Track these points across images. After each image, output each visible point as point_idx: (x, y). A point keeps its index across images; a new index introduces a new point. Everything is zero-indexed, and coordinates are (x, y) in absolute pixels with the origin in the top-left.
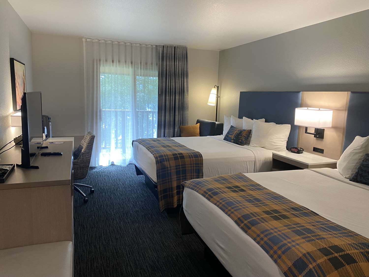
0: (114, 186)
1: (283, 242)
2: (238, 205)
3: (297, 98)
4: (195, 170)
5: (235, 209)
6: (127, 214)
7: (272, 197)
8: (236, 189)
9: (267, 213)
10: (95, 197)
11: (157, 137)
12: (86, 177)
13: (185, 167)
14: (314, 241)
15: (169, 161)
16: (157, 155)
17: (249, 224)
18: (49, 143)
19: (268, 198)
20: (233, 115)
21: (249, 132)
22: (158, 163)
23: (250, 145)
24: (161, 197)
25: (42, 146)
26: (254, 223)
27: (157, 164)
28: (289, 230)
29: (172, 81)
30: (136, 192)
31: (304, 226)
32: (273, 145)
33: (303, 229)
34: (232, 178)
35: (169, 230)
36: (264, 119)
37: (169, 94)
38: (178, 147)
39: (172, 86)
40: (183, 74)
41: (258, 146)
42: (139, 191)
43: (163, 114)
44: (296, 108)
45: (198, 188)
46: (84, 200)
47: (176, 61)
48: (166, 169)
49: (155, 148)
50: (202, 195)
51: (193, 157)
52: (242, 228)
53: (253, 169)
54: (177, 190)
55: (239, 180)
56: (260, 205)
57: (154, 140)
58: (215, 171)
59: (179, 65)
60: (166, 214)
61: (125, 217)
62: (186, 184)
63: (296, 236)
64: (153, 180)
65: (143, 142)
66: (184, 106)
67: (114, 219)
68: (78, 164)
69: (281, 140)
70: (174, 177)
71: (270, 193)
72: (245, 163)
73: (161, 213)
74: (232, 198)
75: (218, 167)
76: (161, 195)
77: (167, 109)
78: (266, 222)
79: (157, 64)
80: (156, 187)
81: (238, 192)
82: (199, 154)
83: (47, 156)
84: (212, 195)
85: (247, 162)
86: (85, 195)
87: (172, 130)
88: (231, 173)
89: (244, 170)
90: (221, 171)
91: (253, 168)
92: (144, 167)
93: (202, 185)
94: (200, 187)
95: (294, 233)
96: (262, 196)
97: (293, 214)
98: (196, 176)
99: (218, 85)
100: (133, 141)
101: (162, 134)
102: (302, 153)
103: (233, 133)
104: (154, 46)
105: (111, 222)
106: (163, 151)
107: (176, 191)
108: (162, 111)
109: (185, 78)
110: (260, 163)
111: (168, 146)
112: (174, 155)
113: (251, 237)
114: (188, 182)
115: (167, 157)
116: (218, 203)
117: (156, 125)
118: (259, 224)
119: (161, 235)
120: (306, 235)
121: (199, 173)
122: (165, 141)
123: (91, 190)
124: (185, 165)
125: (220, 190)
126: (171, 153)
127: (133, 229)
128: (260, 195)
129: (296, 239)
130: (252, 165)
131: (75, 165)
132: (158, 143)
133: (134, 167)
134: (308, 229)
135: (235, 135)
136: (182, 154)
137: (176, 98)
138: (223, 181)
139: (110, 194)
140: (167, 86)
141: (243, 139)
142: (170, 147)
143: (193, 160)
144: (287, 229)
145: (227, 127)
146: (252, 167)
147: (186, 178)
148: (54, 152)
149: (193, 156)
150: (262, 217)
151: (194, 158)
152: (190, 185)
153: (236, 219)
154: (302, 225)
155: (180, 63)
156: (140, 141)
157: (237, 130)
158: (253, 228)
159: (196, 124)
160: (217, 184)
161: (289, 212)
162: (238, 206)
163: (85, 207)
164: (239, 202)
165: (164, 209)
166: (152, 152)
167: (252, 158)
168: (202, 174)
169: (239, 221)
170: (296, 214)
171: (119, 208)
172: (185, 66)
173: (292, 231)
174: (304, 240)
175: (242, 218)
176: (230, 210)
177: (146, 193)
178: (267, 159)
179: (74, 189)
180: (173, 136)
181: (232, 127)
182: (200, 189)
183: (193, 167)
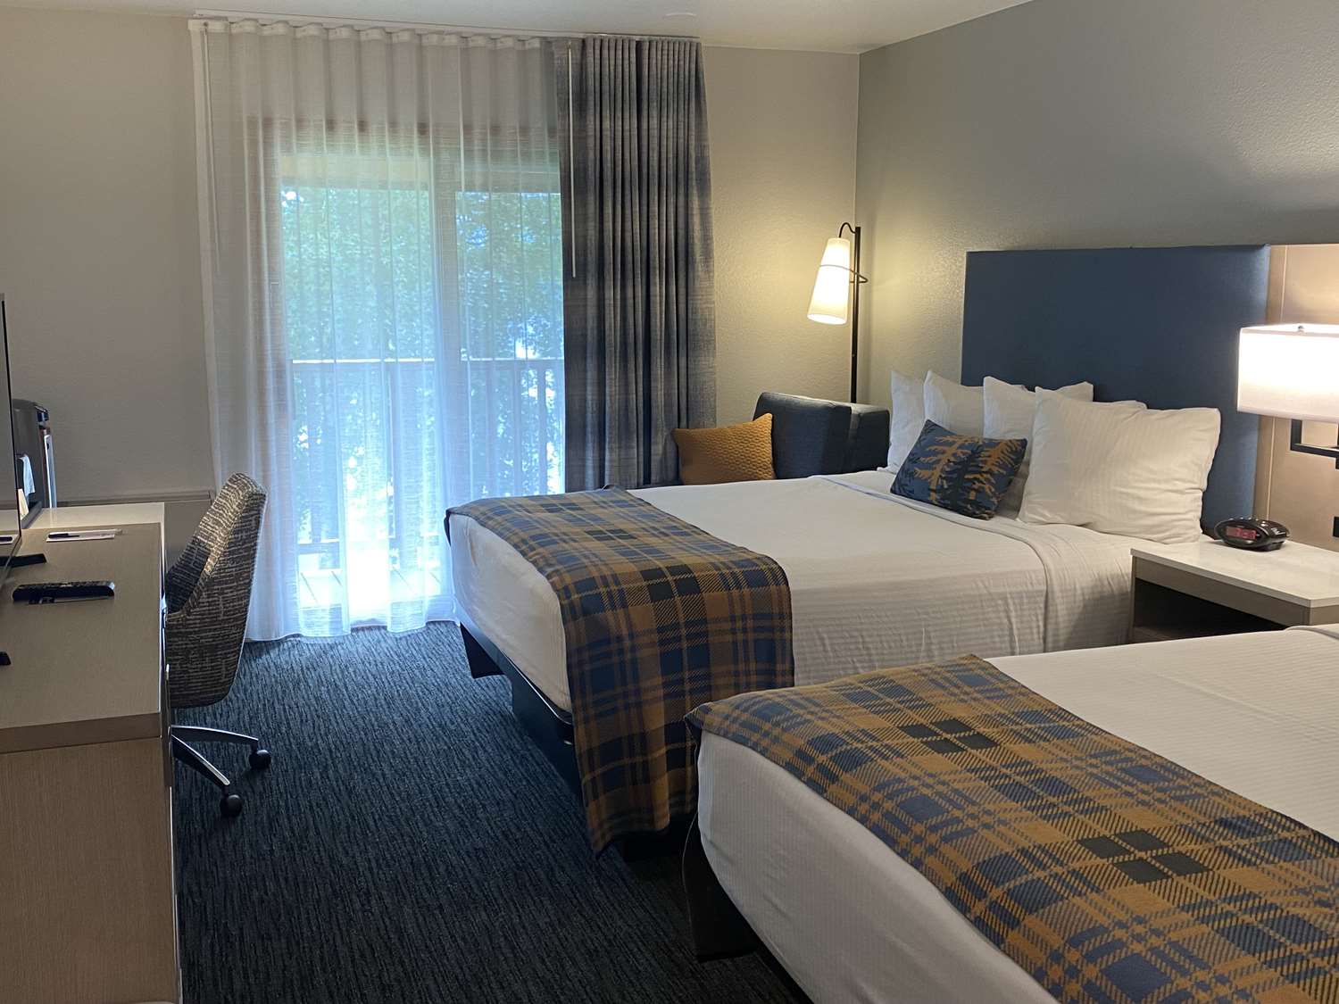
0: (366, 734)
1: (1172, 983)
2: (957, 813)
3: (1248, 275)
4: (751, 645)
5: (944, 832)
6: (429, 868)
7: (1123, 770)
8: (948, 736)
9: (1099, 846)
10: (274, 787)
11: (568, 490)
12: (231, 693)
13: (706, 634)
14: (1321, 977)
15: (624, 606)
16: (568, 579)
17: (1010, 905)
18: (51, 537)
19: (1107, 773)
20: (934, 372)
21: (1018, 452)
22: (575, 618)
23: (1024, 515)
24: (593, 780)
25: (18, 555)
26: (1035, 899)
27: (571, 624)
28: (1205, 929)
29: (628, 212)
30: (473, 757)
31: (1276, 909)
32: (1134, 512)
33: (1274, 919)
34: (933, 681)
35: (635, 938)
36: (1085, 383)
37: (619, 276)
38: (667, 535)
39: (628, 235)
40: (681, 176)
41: (1059, 519)
42: (485, 751)
43: (591, 375)
44: (1242, 329)
45: (766, 734)
46: (224, 803)
47: (645, 113)
48: (614, 646)
49: (555, 542)
50: (790, 767)
51: (744, 583)
52: (979, 924)
53: (1039, 633)
54: (666, 744)
55: (966, 693)
56: (1066, 808)
57: (550, 505)
58: (852, 647)
59: (664, 133)
60: (620, 863)
61: (421, 882)
62: (708, 719)
63: (1237, 953)
64: (553, 699)
65: (496, 518)
66: (690, 333)
67: (368, 893)
68: (191, 633)
69: (1175, 488)
70: (653, 683)
71: (1115, 752)
72: (997, 605)
73: (597, 858)
74: (930, 781)
75: (864, 627)
76: (592, 769)
77: (609, 350)
78: (1094, 893)
79: (552, 131)
80: (568, 732)
81: (963, 750)
82: (774, 566)
83: (44, 602)
84: (835, 769)
85: (1010, 601)
86: (227, 782)
87: (635, 453)
88: (930, 657)
89: (997, 639)
90: (883, 648)
91: (1038, 627)
92: (504, 636)
93: (787, 720)
94: (776, 732)
95: (1228, 942)
96: (1077, 767)
97: (1226, 850)
98: (758, 673)
99: (856, 223)
100: (449, 513)
101: (590, 473)
102: (1278, 547)
103: (935, 459)
104: (537, 44)
105: (358, 906)
106: (594, 559)
107: (663, 751)
108: (585, 358)
109: (695, 192)
110: (1075, 602)
111: (621, 531)
112: (648, 574)
113: (1021, 966)
114: (720, 707)
115: (613, 588)
116: (864, 808)
117: (560, 426)
118: (1060, 903)
119: (596, 963)
120: (1286, 951)
121: (771, 659)
122: (603, 506)
123: (254, 757)
124: (705, 621)
125: (874, 744)
126: (633, 568)
127: (463, 939)
128: (1066, 761)
129: (1236, 970)
130: (1033, 612)
131: (175, 635)
132: (570, 521)
133: (458, 637)
134: (1295, 922)
135: (948, 469)
136: (685, 569)
137: (651, 294)
138: (888, 700)
139: (346, 772)
140: (606, 234)
141: (987, 486)
142: (631, 537)
143: (742, 597)
144: (1194, 925)
145: (907, 429)
146: (1034, 625)
147: (709, 688)
148: (75, 581)
149: (741, 577)
150: (1074, 870)
151: (746, 590)
152: (728, 723)
153: (950, 878)
154: (1268, 902)
155: (664, 119)
156: (482, 509)
157: (954, 442)
158: (1031, 921)
159: (754, 420)
160: (860, 713)
161: (1207, 840)
162: (957, 817)
163: (228, 839)
164: (966, 799)
165: (608, 838)
166: (541, 563)
167: (1034, 581)
168: (787, 666)
169: (963, 892)
170: (1239, 851)
171: (393, 838)
172: (693, 133)
173: (1217, 931)
174: (1273, 974)
175: (977, 877)
176: (919, 839)
177: (521, 763)
178: (1106, 583)
179: (175, 756)
180: (642, 480)
181: (930, 427)
182: (776, 740)
183: (745, 630)
